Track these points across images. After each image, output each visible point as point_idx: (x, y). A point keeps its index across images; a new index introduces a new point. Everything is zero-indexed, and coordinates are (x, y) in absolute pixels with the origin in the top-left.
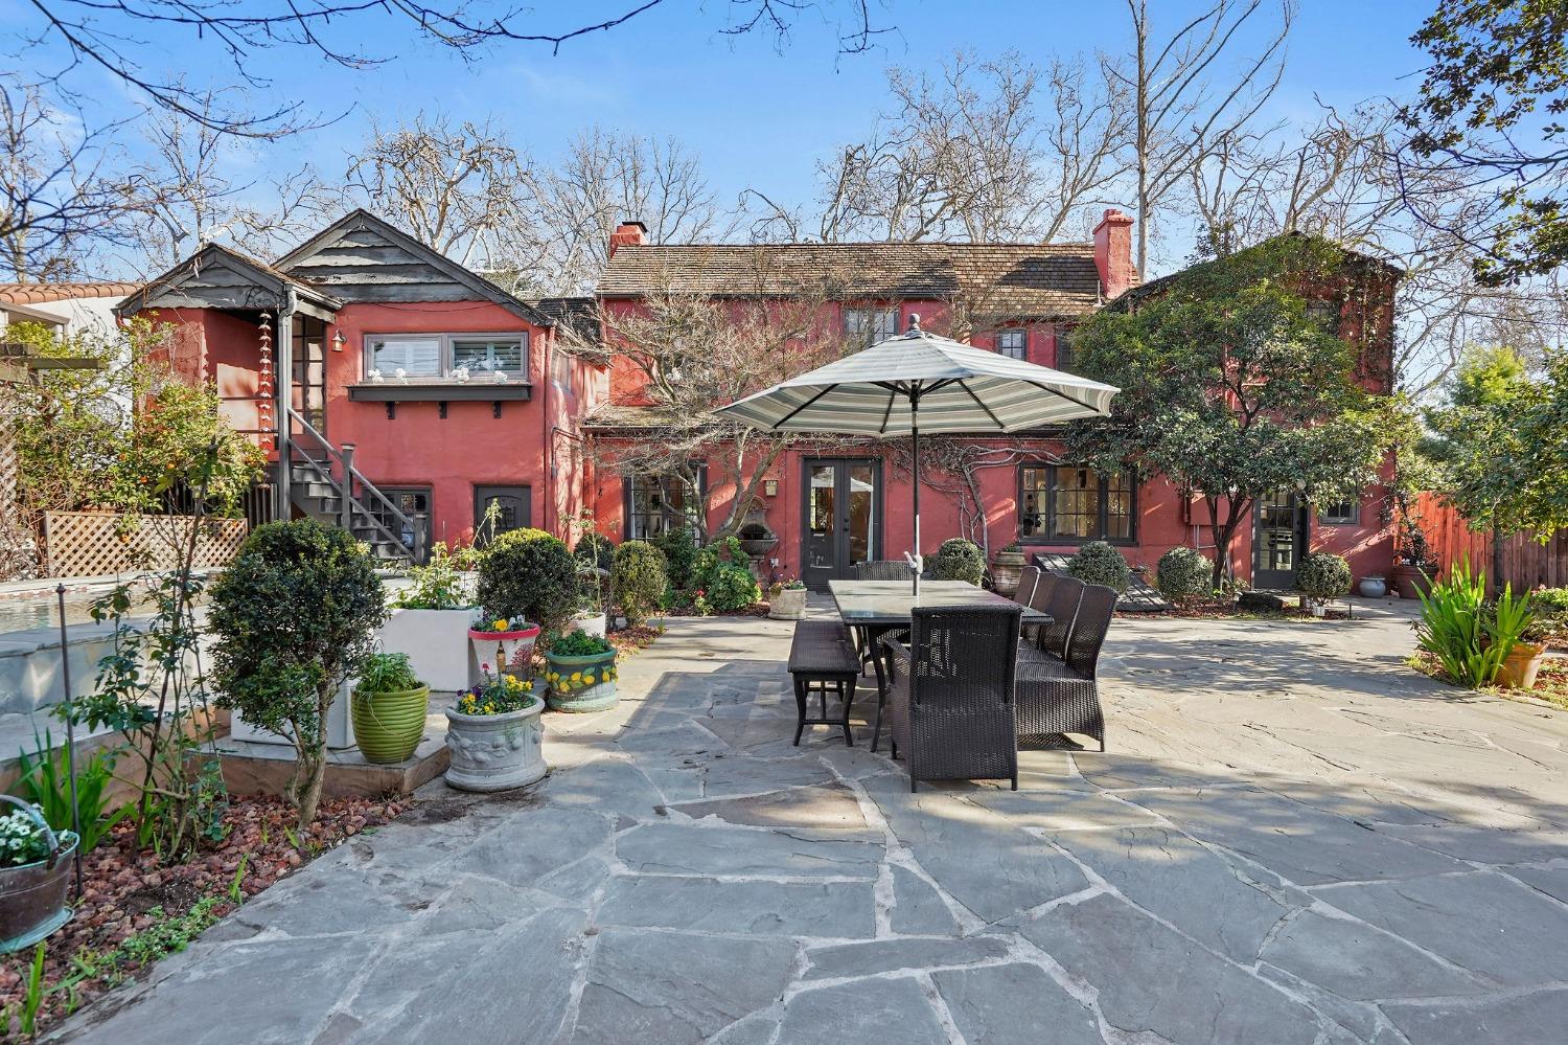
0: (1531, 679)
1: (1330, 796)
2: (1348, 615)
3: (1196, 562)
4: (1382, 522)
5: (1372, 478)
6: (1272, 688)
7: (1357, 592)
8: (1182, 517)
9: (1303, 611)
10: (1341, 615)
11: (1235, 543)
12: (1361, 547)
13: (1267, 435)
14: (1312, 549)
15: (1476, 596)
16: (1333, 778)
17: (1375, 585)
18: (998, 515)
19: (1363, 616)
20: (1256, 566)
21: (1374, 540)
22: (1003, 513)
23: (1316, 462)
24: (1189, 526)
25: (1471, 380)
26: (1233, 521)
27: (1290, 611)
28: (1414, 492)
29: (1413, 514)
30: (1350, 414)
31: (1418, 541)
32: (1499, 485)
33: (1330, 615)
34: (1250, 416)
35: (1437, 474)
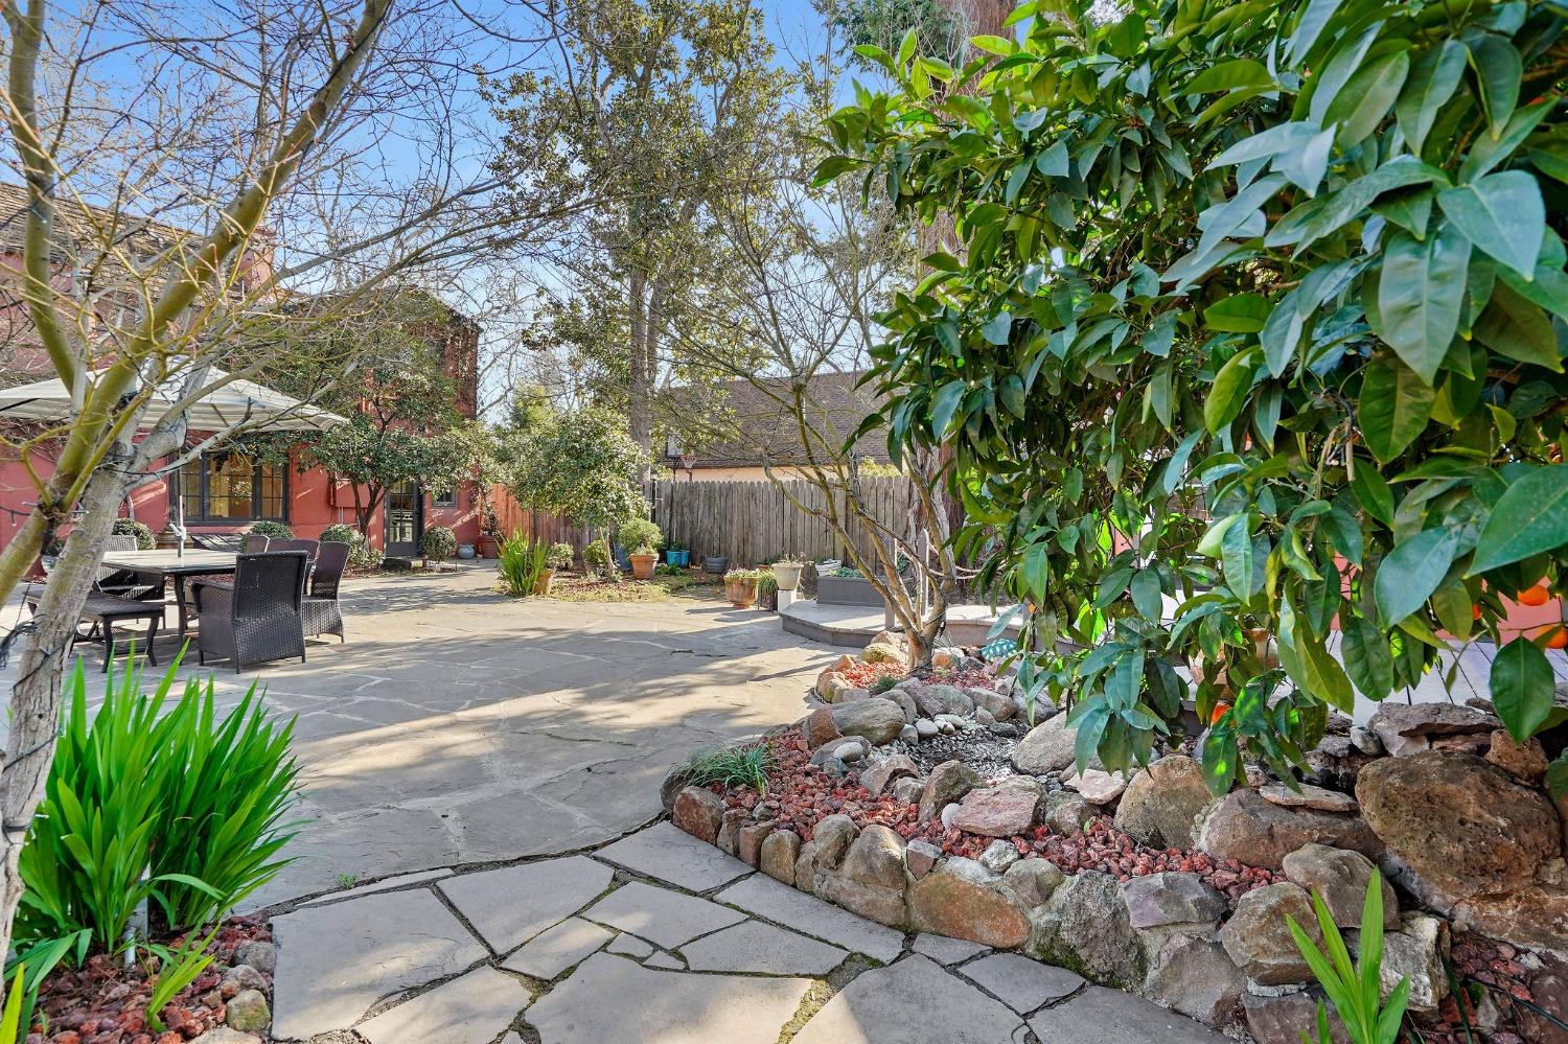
0: (549, 590)
1: (467, 641)
2: (455, 570)
3: (350, 535)
4: (471, 504)
5: (468, 474)
6: (423, 607)
7: (457, 556)
8: (328, 501)
9: (424, 569)
10: (450, 570)
11: (373, 520)
12: (459, 523)
13: (401, 440)
14: (427, 525)
15: (525, 546)
16: (467, 635)
17: (468, 550)
18: (146, 497)
19: (463, 569)
20: (387, 540)
21: (467, 518)
22: (152, 495)
23: (435, 462)
24: (334, 508)
25: (521, 404)
26: (372, 505)
27: (416, 569)
28: (490, 485)
29: (490, 499)
30: (455, 430)
31: (493, 518)
32: (535, 484)
33: (444, 570)
34: (385, 423)
35: (502, 471)
